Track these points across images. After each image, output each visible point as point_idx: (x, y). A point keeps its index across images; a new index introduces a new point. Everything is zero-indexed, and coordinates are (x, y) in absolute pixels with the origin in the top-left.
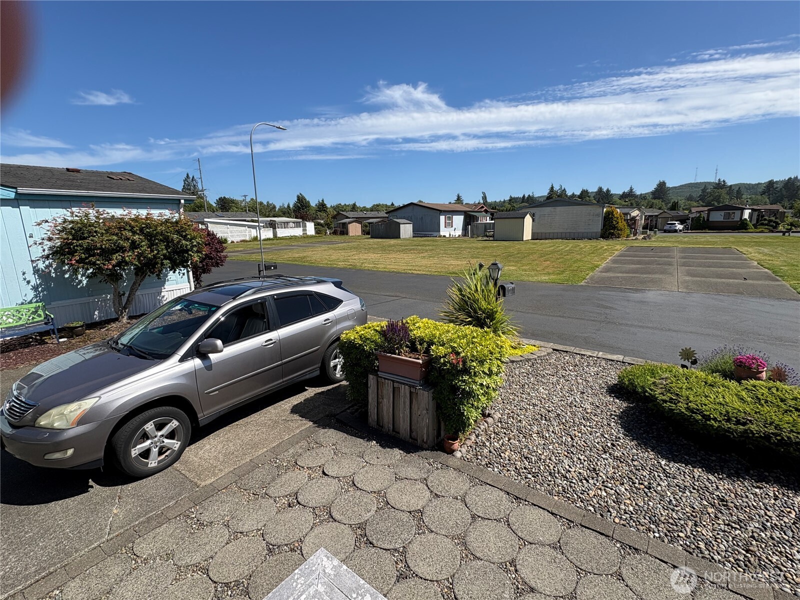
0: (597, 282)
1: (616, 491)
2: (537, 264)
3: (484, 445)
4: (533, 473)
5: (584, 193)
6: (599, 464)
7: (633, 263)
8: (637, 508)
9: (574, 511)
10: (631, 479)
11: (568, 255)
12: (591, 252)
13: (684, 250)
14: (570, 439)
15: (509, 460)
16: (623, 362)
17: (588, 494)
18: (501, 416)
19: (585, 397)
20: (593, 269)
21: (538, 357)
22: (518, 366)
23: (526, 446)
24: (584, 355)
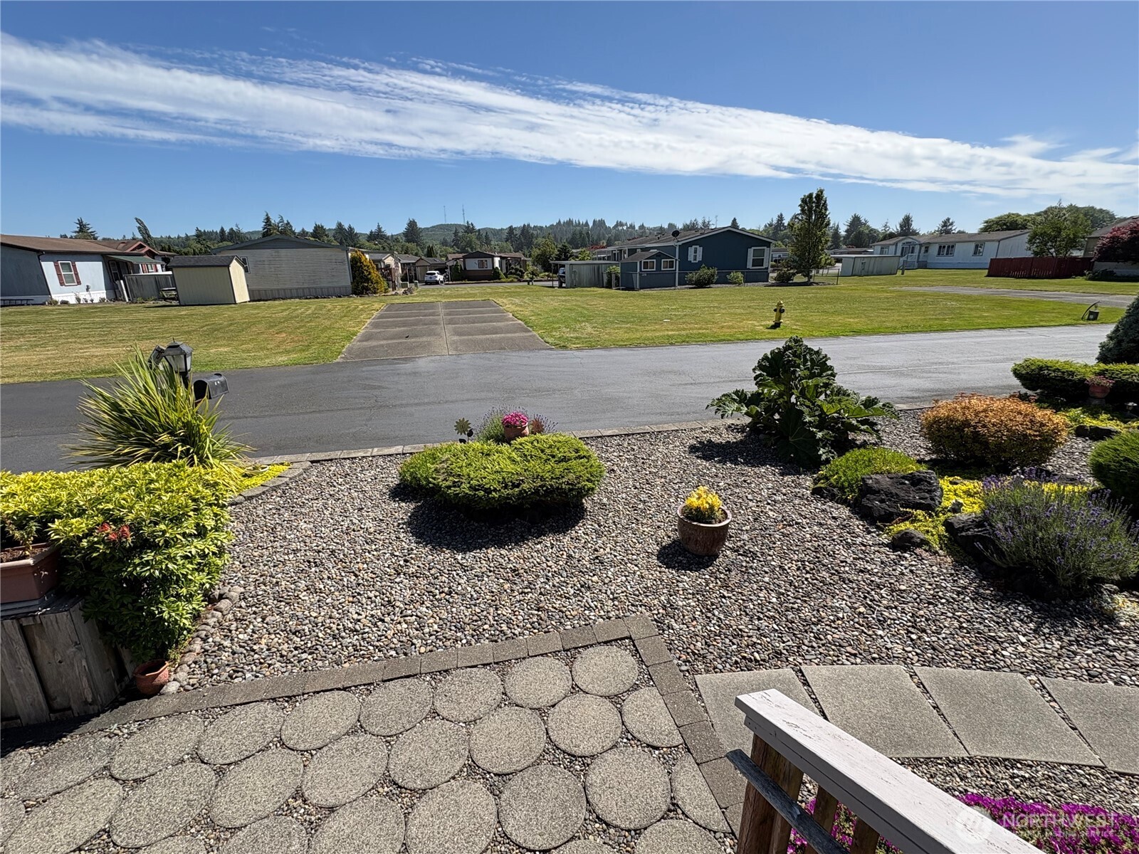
0: (357, 356)
1: (417, 616)
2: (266, 340)
3: (221, 647)
4: (310, 648)
5: (319, 231)
6: (393, 592)
7: (396, 325)
8: (441, 622)
9: (372, 669)
10: (431, 592)
11: (311, 321)
12: (343, 314)
13: (447, 305)
14: (354, 578)
15: (268, 650)
16: (404, 454)
17: (386, 637)
18: (243, 590)
19: (365, 514)
20: (348, 338)
21: (291, 479)
22: (260, 501)
23: (292, 617)
24: (355, 458)
